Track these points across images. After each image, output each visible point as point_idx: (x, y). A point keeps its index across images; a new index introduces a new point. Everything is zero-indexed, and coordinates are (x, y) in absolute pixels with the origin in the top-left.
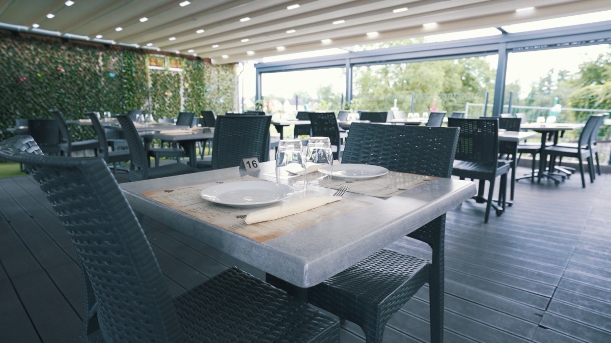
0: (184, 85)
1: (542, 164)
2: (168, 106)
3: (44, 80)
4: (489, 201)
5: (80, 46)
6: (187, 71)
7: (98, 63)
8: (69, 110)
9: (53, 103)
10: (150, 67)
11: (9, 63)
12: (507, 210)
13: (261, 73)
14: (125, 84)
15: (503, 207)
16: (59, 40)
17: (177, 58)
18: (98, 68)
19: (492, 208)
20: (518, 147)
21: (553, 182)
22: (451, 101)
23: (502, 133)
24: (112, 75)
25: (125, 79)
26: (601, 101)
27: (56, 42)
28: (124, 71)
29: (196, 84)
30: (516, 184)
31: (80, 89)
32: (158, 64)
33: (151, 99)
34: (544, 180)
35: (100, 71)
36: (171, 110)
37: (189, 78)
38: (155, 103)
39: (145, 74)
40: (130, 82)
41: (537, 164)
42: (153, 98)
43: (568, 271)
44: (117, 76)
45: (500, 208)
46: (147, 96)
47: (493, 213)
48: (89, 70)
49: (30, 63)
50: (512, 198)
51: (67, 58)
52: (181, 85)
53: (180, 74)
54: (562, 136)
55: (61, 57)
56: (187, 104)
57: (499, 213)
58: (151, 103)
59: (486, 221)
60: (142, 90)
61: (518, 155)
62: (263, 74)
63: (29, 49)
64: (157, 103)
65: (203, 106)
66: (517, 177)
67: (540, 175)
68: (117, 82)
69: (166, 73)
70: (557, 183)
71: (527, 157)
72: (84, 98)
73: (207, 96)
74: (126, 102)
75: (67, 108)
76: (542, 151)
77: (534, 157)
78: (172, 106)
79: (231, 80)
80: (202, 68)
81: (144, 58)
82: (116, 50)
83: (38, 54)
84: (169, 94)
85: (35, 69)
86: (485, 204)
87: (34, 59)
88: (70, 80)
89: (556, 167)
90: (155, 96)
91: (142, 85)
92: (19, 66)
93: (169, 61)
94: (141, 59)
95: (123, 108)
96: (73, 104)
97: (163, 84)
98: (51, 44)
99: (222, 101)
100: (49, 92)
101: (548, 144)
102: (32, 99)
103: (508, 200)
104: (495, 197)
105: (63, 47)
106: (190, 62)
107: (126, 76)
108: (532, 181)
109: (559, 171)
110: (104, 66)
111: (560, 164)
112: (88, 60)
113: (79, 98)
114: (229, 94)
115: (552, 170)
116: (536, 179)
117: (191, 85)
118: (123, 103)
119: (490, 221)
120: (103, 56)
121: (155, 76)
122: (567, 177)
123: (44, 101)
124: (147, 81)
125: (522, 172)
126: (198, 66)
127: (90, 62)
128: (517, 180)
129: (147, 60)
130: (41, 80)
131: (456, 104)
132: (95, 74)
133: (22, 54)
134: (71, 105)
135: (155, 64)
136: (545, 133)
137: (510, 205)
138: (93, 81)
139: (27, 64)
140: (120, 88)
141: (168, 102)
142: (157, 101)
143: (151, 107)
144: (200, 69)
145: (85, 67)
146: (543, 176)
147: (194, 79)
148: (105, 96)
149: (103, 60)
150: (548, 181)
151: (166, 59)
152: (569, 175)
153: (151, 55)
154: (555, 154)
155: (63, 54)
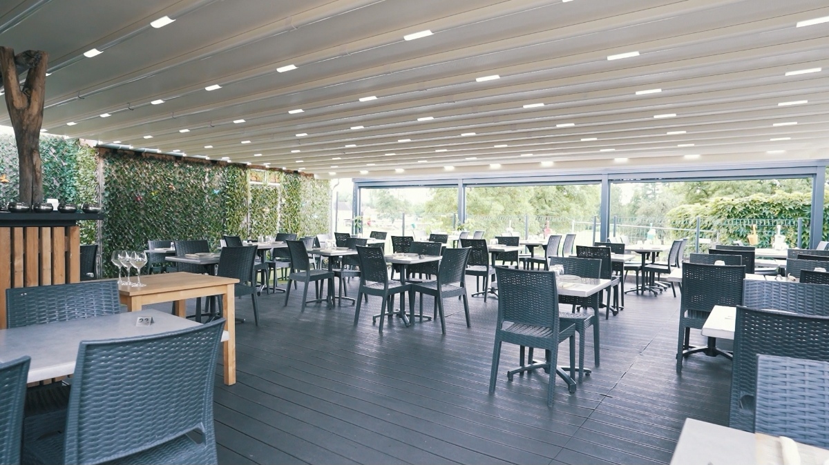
0: (281, 200)
1: (644, 279)
2: (265, 223)
3: (157, 199)
4: (608, 306)
5: (190, 164)
6: (285, 186)
7: (204, 180)
8: (175, 229)
9: (162, 222)
10: (251, 182)
11: (129, 183)
12: (620, 312)
13: (360, 187)
14: (228, 200)
15: (617, 309)
16: (172, 158)
17: (276, 172)
18: (204, 185)
19: (610, 311)
20: (625, 265)
21: (653, 293)
22: (543, 208)
23: (614, 256)
24: (216, 192)
25: (228, 195)
26: (693, 221)
27: (171, 160)
28: (227, 187)
29: (293, 200)
30: (625, 296)
31: (187, 207)
32: (258, 179)
33: (249, 216)
34: (646, 292)
35: (205, 188)
36: (268, 227)
37: (286, 193)
38: (253, 220)
39: (245, 189)
40: (232, 198)
41: (640, 280)
42: (252, 215)
43: (657, 338)
44: (220, 193)
45: (616, 310)
46: (245, 212)
47: (611, 314)
48: (196, 187)
49: (146, 182)
50: (623, 305)
51: (178, 176)
52: (278, 200)
53: (278, 188)
54: (657, 256)
55: (173, 175)
56: (283, 220)
57: (615, 314)
58: (249, 220)
59: (607, 318)
60: (242, 206)
61: (625, 272)
62: (362, 189)
63: (147, 168)
64: (255, 220)
65: (298, 222)
66: (625, 291)
67: (643, 289)
68: (219, 199)
69: (265, 188)
70: (656, 293)
71: (632, 273)
72: (190, 216)
73: (302, 212)
74: (227, 219)
75: (173, 226)
76: (643, 268)
77: (637, 274)
78: (269, 223)
79: (326, 194)
80: (298, 182)
81: (245, 172)
82: (221, 166)
83: (154, 172)
84: (267, 210)
85: (150, 187)
86: (605, 308)
87: (150, 178)
88: (179, 198)
89: (656, 282)
90: (254, 213)
91: (242, 201)
92: (137, 184)
93: (268, 176)
94: (243, 174)
95: (223, 226)
96: (179, 222)
97: (262, 201)
98: (166, 163)
99: (316, 217)
100: (160, 210)
101: (647, 262)
102: (145, 219)
103: (620, 305)
104: (612, 304)
105: (176, 165)
106: (288, 176)
107: (229, 193)
108: (638, 293)
109: (659, 285)
110: (209, 182)
111: (659, 279)
112: (196, 177)
113: (185, 216)
114: (323, 209)
115: (652, 284)
116: (640, 292)
117: (288, 200)
118: (225, 220)
119: (609, 318)
120: (209, 173)
121: (255, 192)
122: (664, 290)
123: (155, 221)
124: (247, 197)
125: (628, 287)
126: (295, 180)
127: (198, 179)
128: (626, 293)
129: (248, 175)
130: (154, 199)
131: (549, 212)
132: (201, 191)
133: (141, 173)
134: (178, 224)
135: (255, 179)
136: (644, 254)
137: (622, 309)
138: (199, 199)
139: (143, 183)
140: (223, 205)
141: (265, 218)
142: (255, 218)
143: (249, 224)
144: (297, 183)
145: (193, 184)
146: (646, 289)
147: (290, 194)
148: (209, 213)
149: (209, 177)
150: (650, 293)
151: (266, 174)
152: (665, 288)
153: (252, 170)
154: (653, 271)
155: (176, 172)
